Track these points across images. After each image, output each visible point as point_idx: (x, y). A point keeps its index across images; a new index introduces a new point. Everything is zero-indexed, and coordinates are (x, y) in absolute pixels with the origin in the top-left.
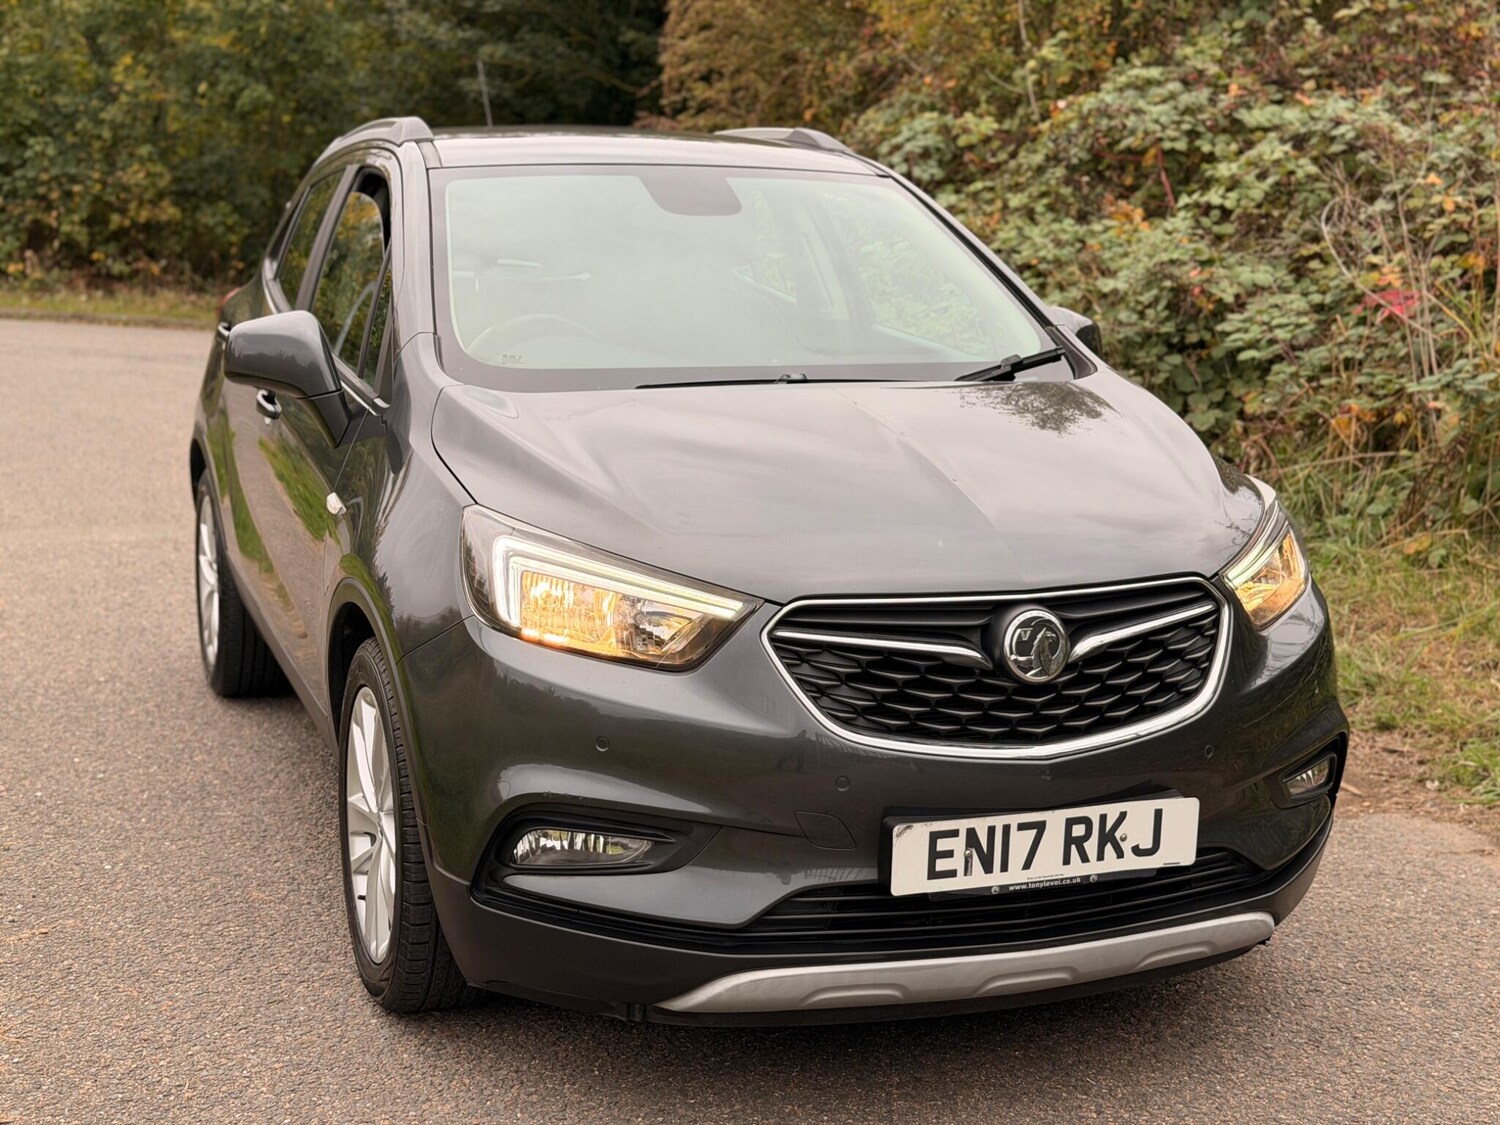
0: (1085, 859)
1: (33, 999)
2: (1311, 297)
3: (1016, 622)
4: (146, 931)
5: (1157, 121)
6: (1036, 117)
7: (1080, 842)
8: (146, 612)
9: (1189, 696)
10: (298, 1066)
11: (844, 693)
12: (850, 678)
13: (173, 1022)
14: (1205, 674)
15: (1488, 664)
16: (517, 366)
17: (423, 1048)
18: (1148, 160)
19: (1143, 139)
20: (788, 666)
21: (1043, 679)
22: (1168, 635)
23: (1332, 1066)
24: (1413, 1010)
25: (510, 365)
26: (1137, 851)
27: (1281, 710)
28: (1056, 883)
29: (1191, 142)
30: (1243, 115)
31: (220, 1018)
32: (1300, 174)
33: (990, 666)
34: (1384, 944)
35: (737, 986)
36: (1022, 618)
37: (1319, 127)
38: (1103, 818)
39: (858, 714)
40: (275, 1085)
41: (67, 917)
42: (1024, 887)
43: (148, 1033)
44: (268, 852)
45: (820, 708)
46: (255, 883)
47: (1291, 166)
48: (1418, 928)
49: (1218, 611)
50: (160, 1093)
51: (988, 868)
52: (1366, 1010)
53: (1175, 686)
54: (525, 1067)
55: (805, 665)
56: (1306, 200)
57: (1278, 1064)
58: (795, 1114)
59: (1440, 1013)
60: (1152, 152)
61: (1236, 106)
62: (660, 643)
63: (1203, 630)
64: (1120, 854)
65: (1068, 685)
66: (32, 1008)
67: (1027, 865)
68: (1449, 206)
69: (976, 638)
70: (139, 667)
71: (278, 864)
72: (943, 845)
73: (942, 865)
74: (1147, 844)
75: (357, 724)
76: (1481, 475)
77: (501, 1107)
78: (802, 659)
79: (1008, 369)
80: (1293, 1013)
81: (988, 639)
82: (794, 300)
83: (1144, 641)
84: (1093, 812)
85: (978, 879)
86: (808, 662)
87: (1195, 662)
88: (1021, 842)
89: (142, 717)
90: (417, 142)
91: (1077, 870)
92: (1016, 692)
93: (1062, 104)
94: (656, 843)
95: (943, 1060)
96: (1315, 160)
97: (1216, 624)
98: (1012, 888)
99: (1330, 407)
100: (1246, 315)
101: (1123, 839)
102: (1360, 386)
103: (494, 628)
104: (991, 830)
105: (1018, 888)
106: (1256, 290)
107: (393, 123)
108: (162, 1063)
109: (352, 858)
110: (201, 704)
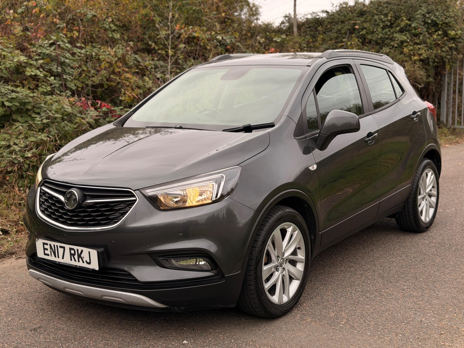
0: (75, 261)
7: (74, 255)
26: (86, 262)
28: (70, 265)
38: (78, 250)
42: (63, 264)
51: (55, 257)
63: (128, 204)
64: (83, 262)
67: (63, 258)
72: (46, 246)
73: (46, 252)
74: (89, 261)
84: (75, 248)
85: (52, 258)
88: (61, 251)
91: (73, 263)
97: (133, 204)
98: (61, 263)
101: (83, 258)
104: (54, 245)
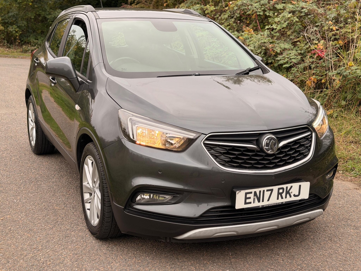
0: (282, 198)
1: (2, 238)
2: (298, 51)
3: (266, 138)
4: (29, 218)
5: (255, 7)
6: (224, 6)
7: (281, 194)
8: (11, 132)
9: (305, 156)
10: (76, 254)
11: (222, 157)
12: (224, 153)
13: (41, 243)
14: (309, 150)
15: (350, 142)
16: (125, 71)
17: (108, 248)
18: (253, 17)
19: (252, 12)
20: (208, 150)
21: (272, 153)
22: (301, 141)
23: (336, 246)
24: (351, 230)
25: (123, 71)
26: (295, 196)
27: (324, 159)
28: (275, 204)
29: (264, 13)
30: (276, 6)
31: (53, 242)
32: (294, 21)
33: (259, 150)
34: (340, 213)
35: (196, 233)
36: (267, 137)
37: (298, 9)
38: (287, 188)
39: (226, 163)
40: (71, 260)
41: (7, 215)
42: (267, 206)
43: (35, 246)
44: (57, 196)
45: (217, 161)
46: (55, 205)
47: (292, 19)
48: (347, 209)
49: (312, 134)
50: (41, 263)
51: (259, 201)
52: (340, 231)
53: (303, 153)
54: (135, 253)
55: (212, 150)
56: (295, 27)
57: (323, 246)
58: (207, 263)
59: (358, 231)
60: (254, 15)
61: (275, 4)
62: (172, 144)
63: (308, 139)
64: (290, 196)
65: (278, 154)
66: (2, 240)
67: (268, 200)
68: (334, 29)
69: (255, 142)
70: (13, 147)
71: (60, 199)
72: (248, 196)
73: (248, 201)
74: (297, 194)
75: (86, 165)
76: (346, 95)
77: (132, 264)
78: (212, 149)
79: (248, 71)
80: (323, 232)
81: (258, 143)
82: (185, 54)
83: (295, 142)
84: (284, 186)
85: (257, 204)
86: (213, 149)
87: (307, 147)
88: (267, 194)
89: (16, 160)
90: (92, 12)
91: (280, 201)
92: (265, 156)
93: (231, 3)
94: (174, 197)
95: (241, 248)
96: (297, 17)
97: (311, 137)
98: (264, 206)
99: (306, 79)
100: (283, 56)
101: (291, 193)
102: (314, 73)
103: (130, 141)
104: (260, 192)
105: (266, 206)
106: (285, 49)
107: (84, 7)
108: (40, 254)
109: (85, 199)
110: (31, 156)
